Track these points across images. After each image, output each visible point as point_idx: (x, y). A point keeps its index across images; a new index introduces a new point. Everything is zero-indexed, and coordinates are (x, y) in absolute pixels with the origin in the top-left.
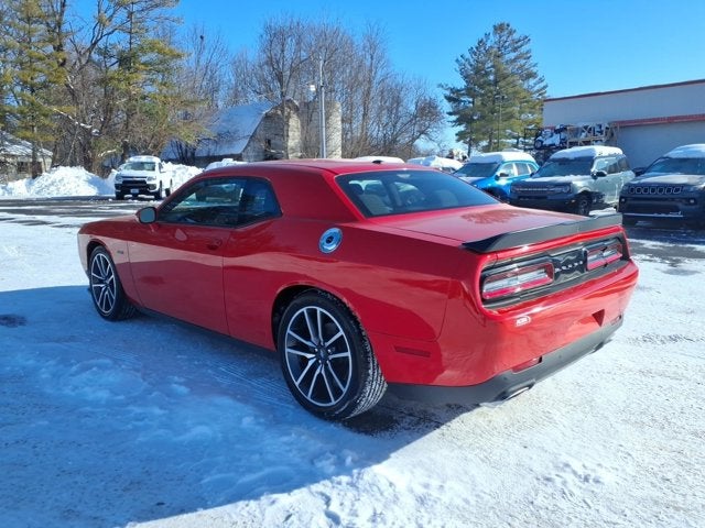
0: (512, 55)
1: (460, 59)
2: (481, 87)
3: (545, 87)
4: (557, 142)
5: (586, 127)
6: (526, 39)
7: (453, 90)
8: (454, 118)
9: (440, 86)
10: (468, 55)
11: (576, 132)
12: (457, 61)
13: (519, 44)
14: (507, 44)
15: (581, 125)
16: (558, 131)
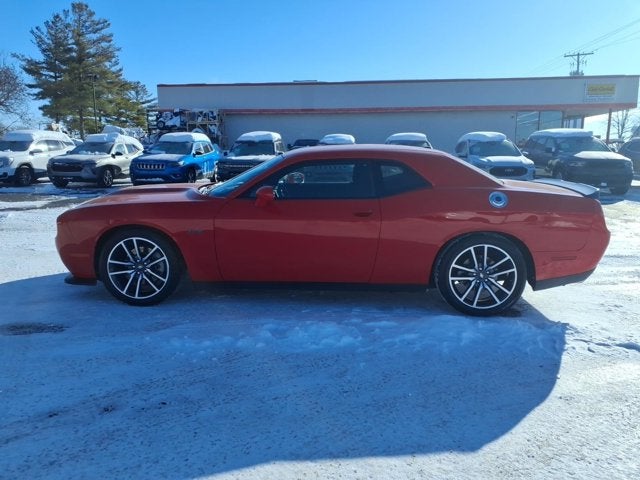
0: (94, 36)
1: (35, 31)
2: (63, 62)
3: (121, 70)
4: (178, 124)
5: (201, 113)
6: (105, 24)
7: (30, 62)
8: (36, 91)
9: (14, 55)
10: (44, 29)
11: (193, 116)
12: (32, 32)
13: (100, 26)
14: (87, 24)
15: (197, 110)
16: (176, 114)
